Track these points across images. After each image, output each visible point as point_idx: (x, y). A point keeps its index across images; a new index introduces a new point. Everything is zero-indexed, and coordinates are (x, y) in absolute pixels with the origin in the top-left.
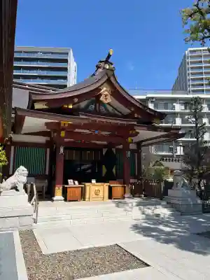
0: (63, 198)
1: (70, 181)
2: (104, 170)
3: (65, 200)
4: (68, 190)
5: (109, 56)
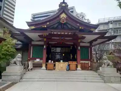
0: (45, 69)
1: (50, 61)
2: (71, 56)
3: (46, 69)
4: (48, 65)
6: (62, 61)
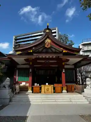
1: (36, 84)
2: (56, 79)
4: (34, 88)
5: (48, 26)
6: (47, 84)
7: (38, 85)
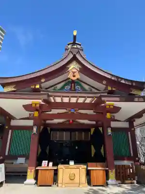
3: (36, 184)
5: (75, 38)
6: (72, 163)
7: (51, 164)
